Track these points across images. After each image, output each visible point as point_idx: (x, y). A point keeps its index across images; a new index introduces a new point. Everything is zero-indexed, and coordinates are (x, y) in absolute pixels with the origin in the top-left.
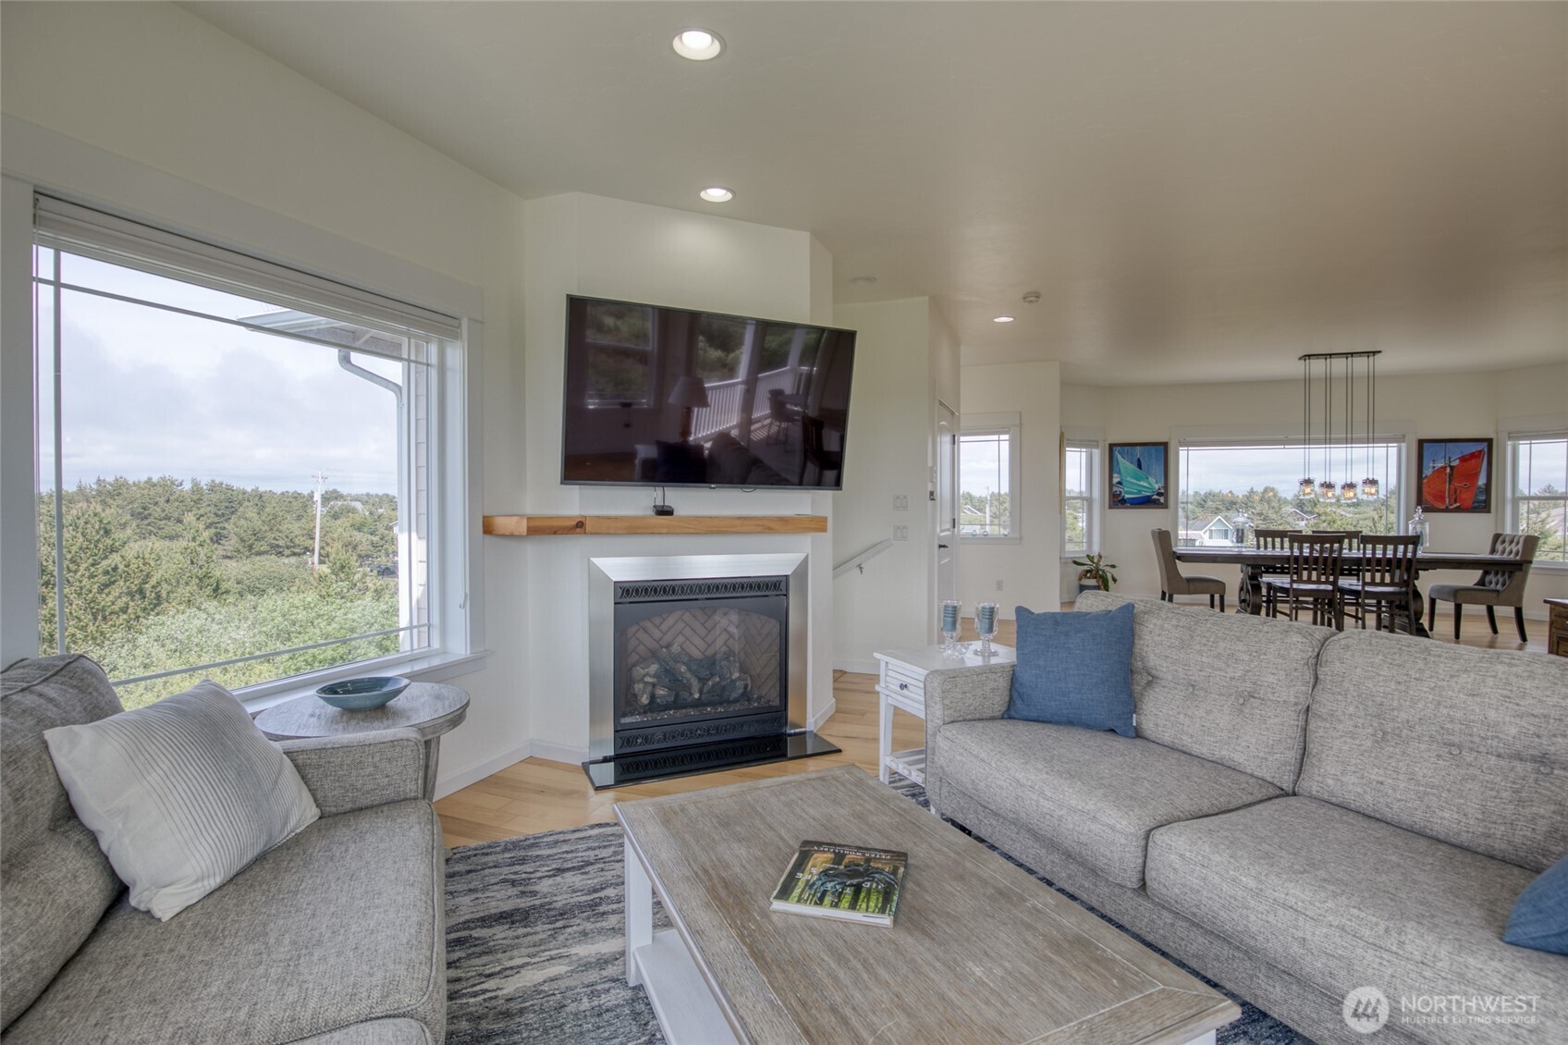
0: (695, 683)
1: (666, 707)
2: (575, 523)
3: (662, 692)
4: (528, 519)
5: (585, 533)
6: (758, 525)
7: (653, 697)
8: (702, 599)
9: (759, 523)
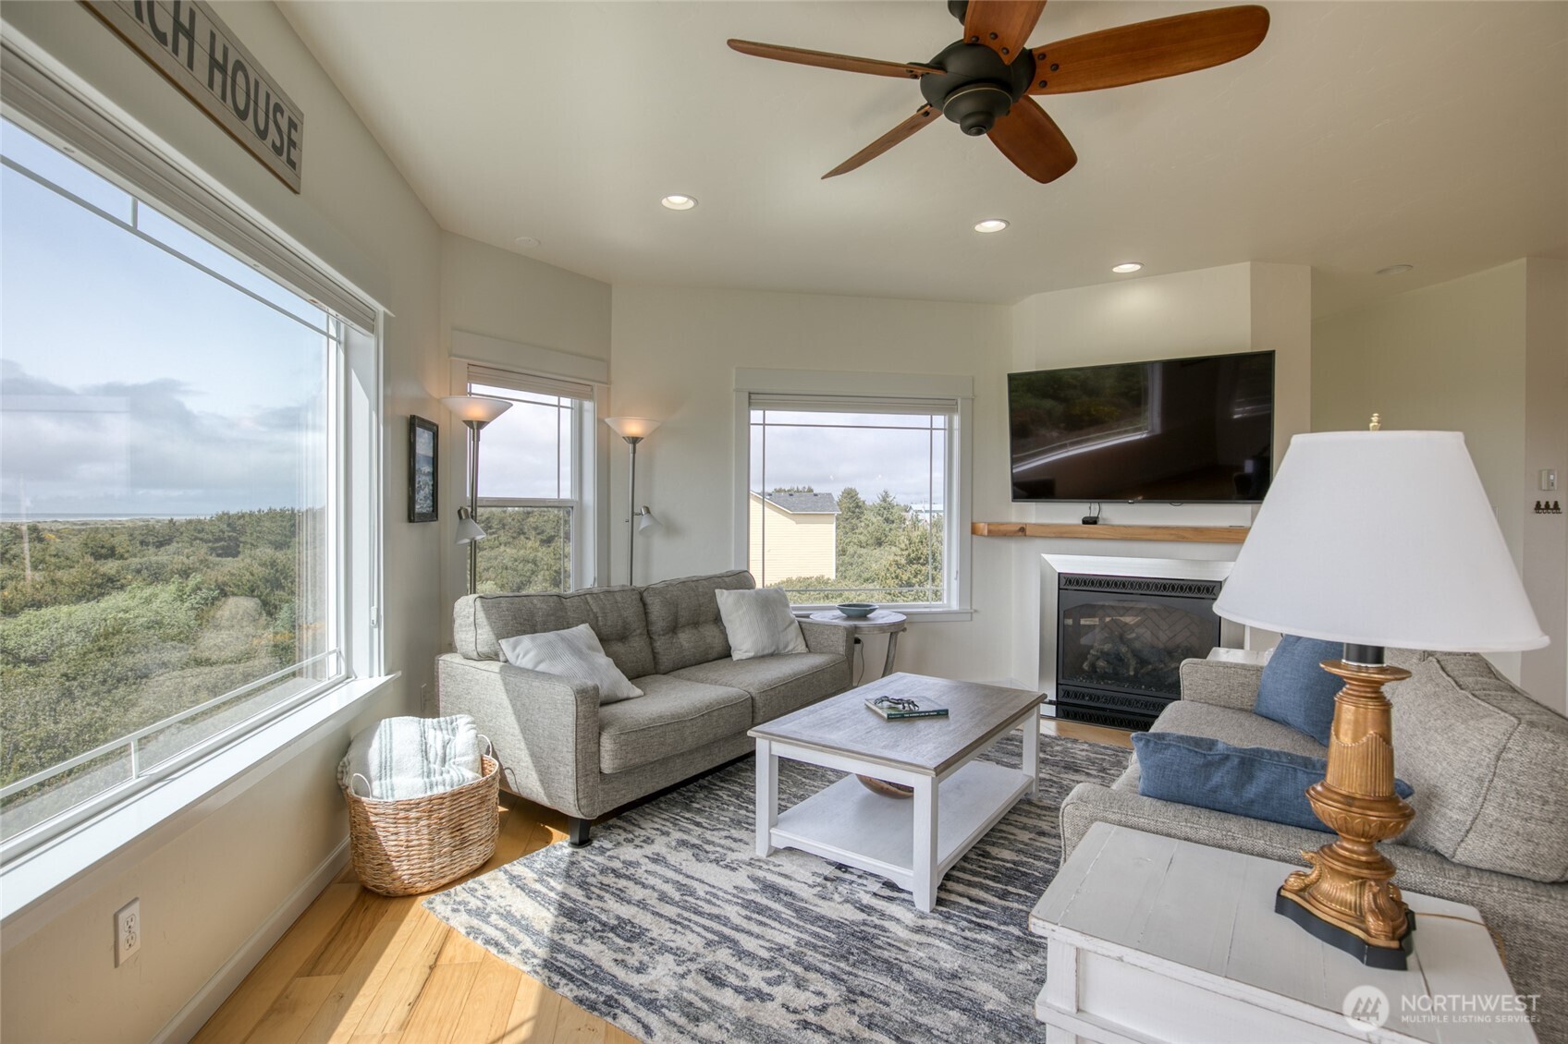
0: (1133, 663)
1: (1103, 677)
2: (1018, 528)
3: (1102, 664)
4: (989, 524)
5: (1025, 535)
6: (1172, 534)
7: (1093, 666)
8: (1136, 594)
9: (1173, 532)
